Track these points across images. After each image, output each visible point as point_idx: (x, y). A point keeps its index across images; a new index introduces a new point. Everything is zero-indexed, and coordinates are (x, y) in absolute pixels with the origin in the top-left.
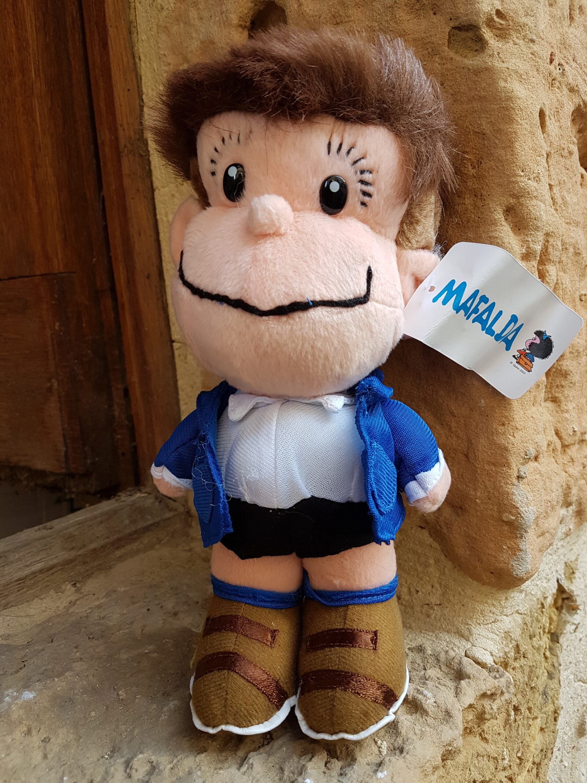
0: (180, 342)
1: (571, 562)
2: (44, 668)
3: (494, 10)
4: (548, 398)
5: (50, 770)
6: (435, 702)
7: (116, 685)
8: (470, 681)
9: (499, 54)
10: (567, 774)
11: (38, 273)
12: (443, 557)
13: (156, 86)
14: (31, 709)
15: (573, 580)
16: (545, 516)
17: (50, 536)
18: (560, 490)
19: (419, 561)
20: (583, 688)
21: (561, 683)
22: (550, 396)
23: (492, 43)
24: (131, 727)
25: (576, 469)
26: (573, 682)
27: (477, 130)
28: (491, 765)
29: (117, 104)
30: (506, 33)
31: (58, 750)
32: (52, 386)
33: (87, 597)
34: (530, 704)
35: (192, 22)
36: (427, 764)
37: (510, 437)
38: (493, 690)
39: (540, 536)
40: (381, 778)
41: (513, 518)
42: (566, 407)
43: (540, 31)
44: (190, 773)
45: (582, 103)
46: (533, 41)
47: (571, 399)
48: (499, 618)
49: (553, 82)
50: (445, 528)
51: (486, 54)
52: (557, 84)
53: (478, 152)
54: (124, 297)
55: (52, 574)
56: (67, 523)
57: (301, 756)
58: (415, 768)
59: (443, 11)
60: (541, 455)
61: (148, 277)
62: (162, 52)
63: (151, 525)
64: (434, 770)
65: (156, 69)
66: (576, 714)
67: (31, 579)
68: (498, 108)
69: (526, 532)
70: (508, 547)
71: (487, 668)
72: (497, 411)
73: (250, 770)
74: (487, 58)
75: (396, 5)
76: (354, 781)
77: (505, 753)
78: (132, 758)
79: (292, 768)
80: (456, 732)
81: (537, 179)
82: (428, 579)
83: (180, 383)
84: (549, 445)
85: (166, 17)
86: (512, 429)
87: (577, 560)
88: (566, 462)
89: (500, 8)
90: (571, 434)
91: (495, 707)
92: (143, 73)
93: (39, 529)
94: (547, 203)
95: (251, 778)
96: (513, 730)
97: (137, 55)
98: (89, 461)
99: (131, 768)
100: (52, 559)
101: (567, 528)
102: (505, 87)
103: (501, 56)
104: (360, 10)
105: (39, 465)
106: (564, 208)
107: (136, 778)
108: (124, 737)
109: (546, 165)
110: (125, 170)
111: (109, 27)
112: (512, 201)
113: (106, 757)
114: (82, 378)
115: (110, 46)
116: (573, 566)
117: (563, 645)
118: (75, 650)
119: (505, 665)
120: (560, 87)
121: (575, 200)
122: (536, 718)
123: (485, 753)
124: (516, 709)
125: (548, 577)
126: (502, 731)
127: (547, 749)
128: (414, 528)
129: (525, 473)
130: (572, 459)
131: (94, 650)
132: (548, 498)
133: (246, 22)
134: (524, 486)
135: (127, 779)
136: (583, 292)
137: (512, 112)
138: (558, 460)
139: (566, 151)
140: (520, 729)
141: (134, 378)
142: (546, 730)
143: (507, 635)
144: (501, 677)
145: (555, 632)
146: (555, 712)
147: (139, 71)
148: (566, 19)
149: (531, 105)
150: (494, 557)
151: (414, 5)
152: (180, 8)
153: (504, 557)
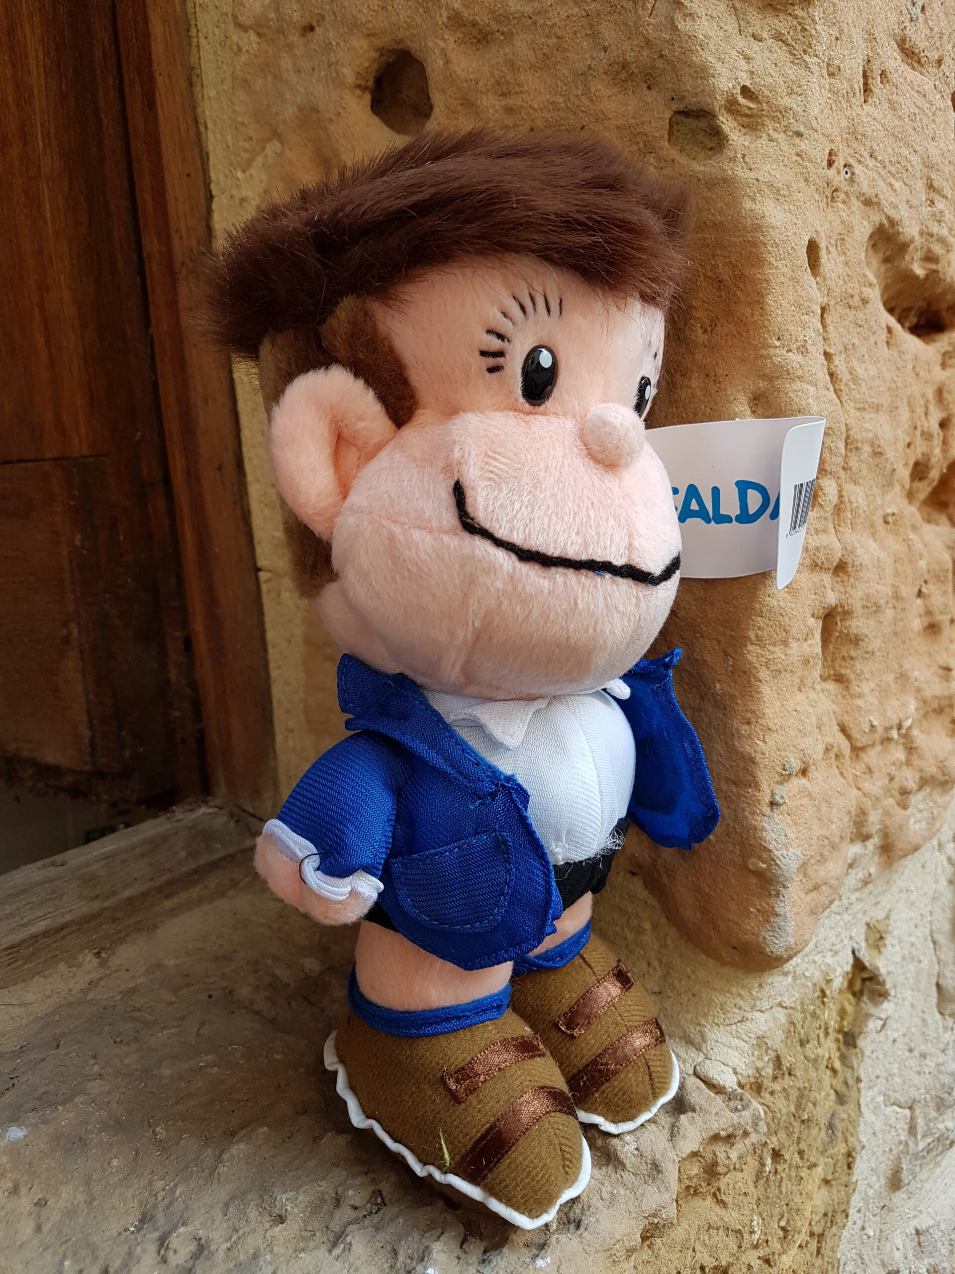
0: (270, 571)
1: (878, 921)
2: (43, 1090)
3: (739, 88)
4: (829, 675)
5: (44, 1251)
6: (637, 1149)
7: (152, 1117)
8: (695, 1115)
9: (744, 156)
10: (872, 1249)
11: (48, 455)
12: (663, 920)
13: (230, 171)
14: (19, 1154)
15: (882, 949)
16: (819, 861)
17: (60, 878)
18: (846, 819)
19: (628, 924)
20: (899, 1115)
21: (863, 1109)
22: (832, 672)
23: (735, 138)
24: (172, 1184)
25: (877, 783)
26: (883, 1106)
27: (710, 274)
28: (732, 1243)
29: (170, 197)
30: (758, 123)
31: (58, 1218)
32: (69, 634)
33: (115, 975)
34: (803, 1146)
35: (284, 76)
36: (617, 1246)
37: (758, 742)
38: (731, 1130)
39: (812, 891)
40: (541, 1268)
41: (764, 866)
42: (857, 689)
43: (811, 118)
44: (256, 1256)
45: (885, 221)
46: (799, 134)
47: (868, 676)
48: (749, 1015)
49: (835, 194)
50: (665, 876)
51: (724, 157)
52: (842, 196)
53: (711, 308)
54: (183, 498)
55: (63, 938)
56: (88, 856)
57: (426, 1232)
58: (597, 1252)
59: (661, 86)
60: (813, 767)
61: (220, 469)
62: (240, 119)
63: (222, 859)
64: (629, 1254)
65: (231, 145)
66: (887, 1156)
67: (30, 946)
68: (740, 242)
69: (784, 887)
70: (757, 910)
71: (726, 1094)
72: (739, 701)
73: (347, 1252)
74: (726, 163)
75: (591, 72)
76: (501, 1272)
77: (755, 1223)
78: (170, 1233)
79: (409, 1251)
80: (666, 1196)
81: (803, 350)
82: (642, 952)
83: (270, 635)
84: (827, 749)
85: (245, 64)
86: (762, 730)
87: (888, 917)
88: (858, 774)
89: (748, 84)
90: (867, 731)
91: (734, 1155)
92: (211, 149)
93: (44, 866)
94: (820, 385)
95: (346, 1265)
96: (773, 1187)
97: (201, 121)
98: (127, 754)
99: (167, 1248)
100: (64, 914)
101: (866, 872)
102: (751, 210)
103: (747, 159)
104: (537, 75)
105: (50, 756)
106: (853, 387)
107: (174, 1263)
108: (160, 1199)
109: (820, 326)
110: (184, 300)
111: (157, 75)
112: (762, 385)
113: (132, 1229)
114: (117, 622)
115: (159, 106)
116: (881, 927)
117: (865, 1050)
118: (92, 1061)
119: (758, 1088)
120: (847, 200)
121: (873, 371)
122: (815, 1165)
123: (720, 1224)
124: (776, 1155)
125: (834, 948)
126: (751, 1189)
127: (835, 1211)
128: (621, 875)
129: (782, 797)
130: (870, 769)
131: (122, 1061)
132: (825, 832)
133: (367, 81)
134: (781, 817)
135: (161, 1265)
136: (890, 511)
137: (763, 249)
138: (845, 772)
139: (857, 298)
140: (783, 1184)
141: (199, 626)
142: (834, 1182)
143: (761, 1041)
144: (744, 1108)
145: (850, 1030)
146: (849, 1155)
147: (204, 145)
148: (858, 94)
149: (793, 237)
150: (736, 924)
151: (617, 73)
152: (267, 52)
153: (751, 924)
